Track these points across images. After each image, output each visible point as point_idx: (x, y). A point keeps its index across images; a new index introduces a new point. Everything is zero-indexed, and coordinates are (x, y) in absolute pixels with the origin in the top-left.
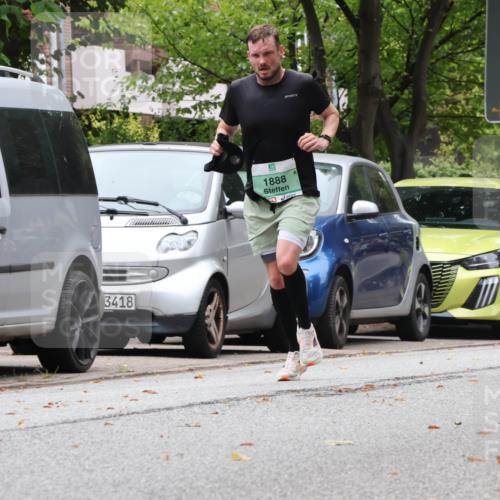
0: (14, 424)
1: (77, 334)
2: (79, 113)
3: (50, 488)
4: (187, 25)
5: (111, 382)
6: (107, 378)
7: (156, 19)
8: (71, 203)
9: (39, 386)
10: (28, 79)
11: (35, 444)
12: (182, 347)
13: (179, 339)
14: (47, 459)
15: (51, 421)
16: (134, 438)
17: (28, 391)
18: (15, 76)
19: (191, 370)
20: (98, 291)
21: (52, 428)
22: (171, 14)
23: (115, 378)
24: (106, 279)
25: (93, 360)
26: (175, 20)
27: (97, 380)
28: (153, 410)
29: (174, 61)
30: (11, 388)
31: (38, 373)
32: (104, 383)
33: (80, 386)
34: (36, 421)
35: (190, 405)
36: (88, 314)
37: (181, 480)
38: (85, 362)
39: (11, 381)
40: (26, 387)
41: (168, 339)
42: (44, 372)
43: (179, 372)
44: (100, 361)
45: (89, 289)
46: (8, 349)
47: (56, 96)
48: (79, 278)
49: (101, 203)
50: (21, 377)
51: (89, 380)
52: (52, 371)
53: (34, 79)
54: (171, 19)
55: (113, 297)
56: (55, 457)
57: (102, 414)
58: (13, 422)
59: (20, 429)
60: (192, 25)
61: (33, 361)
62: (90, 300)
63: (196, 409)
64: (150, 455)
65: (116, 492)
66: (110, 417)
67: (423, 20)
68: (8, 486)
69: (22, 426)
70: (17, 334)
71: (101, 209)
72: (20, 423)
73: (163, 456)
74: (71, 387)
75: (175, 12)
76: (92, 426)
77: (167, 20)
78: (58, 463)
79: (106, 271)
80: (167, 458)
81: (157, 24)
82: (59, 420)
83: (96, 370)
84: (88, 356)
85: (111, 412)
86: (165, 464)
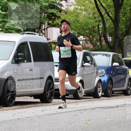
1: (49, 94)
2: (49, 43)
4: (74, 22)
6: (55, 104)
8: (47, 64)
9: (40, 106)
10: (38, 35)
11: (40, 120)
12: (73, 97)
13: (72, 95)
14: (43, 123)
15: (43, 114)
16: (63, 118)
17: (37, 107)
18: (35, 34)
19: (75, 102)
20: (54, 84)
21: (43, 116)
22: (71, 20)
23: (57, 104)
24: (55, 81)
25: (52, 100)
26: (72, 21)
27: (53, 105)
28: (67, 112)
29: (71, 31)
30: (34, 107)
31: (40, 103)
33: (50, 106)
34: (40, 114)
35: (75, 111)
36: (51, 90)
37: (74, 129)
38: (50, 101)
39: (34, 105)
40: (37, 106)
41: (70, 95)
42: (41, 103)
43: (72, 103)
44: (54, 100)
45: (52, 84)
46: (33, 97)
47: (44, 39)
48: (50, 81)
49: (54, 64)
50: (36, 104)
51: (51, 105)
52: (43, 103)
53: (40, 35)
54: (70, 21)
55: (57, 85)
56: (44, 123)
57: (55, 113)
58: (34, 115)
59: (36, 116)
60: (75, 22)
61: (38, 100)
62: (52, 86)
63: (77, 112)
64: (66, 122)
69: (37, 116)
70: (35, 94)
71: (54, 65)
72: (36, 115)
73: (69, 123)
74: (47, 106)
75: (71, 19)
78: (45, 124)
79: (55, 79)
80: (71, 123)
82: (45, 114)
83: (53, 102)
84: (51, 99)
85: (57, 112)
86: (70, 125)
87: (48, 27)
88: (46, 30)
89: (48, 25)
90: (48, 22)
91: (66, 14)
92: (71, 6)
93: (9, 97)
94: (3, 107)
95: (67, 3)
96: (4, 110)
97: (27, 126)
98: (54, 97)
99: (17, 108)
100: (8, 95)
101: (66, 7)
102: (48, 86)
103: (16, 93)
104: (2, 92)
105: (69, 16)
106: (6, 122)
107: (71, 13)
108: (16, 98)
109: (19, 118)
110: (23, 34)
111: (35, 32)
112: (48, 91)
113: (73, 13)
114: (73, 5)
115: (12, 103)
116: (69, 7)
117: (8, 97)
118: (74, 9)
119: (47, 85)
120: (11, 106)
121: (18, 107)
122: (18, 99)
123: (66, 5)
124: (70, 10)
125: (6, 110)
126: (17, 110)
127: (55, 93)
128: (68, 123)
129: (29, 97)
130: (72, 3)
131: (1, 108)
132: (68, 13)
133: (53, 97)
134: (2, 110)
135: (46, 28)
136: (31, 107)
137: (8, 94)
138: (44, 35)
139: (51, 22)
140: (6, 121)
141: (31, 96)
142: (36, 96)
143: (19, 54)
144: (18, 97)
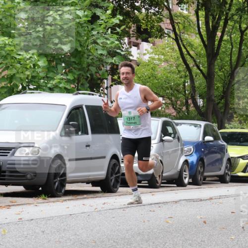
0: (93, 210)
1: (113, 180)
3: (106, 231)
4: (150, 78)
5: (124, 196)
7: (139, 76)
8: (111, 137)
9: (100, 197)
10: (98, 96)
11: (100, 217)
12: (147, 185)
13: (146, 182)
14: (104, 221)
17: (97, 199)
18: (93, 95)
19: (151, 192)
20: (120, 166)
21: (106, 211)
24: (122, 162)
25: (118, 189)
26: (146, 76)
27: (120, 195)
30: (91, 198)
31: (100, 193)
32: (122, 196)
34: (100, 209)
35: (151, 204)
36: (116, 174)
37: (149, 229)
38: (115, 189)
39: (91, 196)
40: (96, 197)
41: (143, 182)
42: (102, 192)
43: (146, 193)
44: (121, 189)
45: (117, 166)
46: (90, 185)
48: (114, 161)
50: (95, 194)
51: (116, 196)
52: (105, 192)
53: (100, 96)
54: (144, 76)
56: (107, 221)
57: (122, 207)
61: (98, 189)
62: (117, 169)
63: (153, 205)
64: (138, 221)
65: (127, 233)
66: (124, 208)
67: (228, 76)
68: (92, 230)
69: (96, 210)
70: (93, 180)
73: (143, 221)
74: (111, 197)
76: (119, 211)
77: (143, 76)
78: (108, 223)
80: (144, 222)
81: (140, 78)
82: (108, 208)
83: (119, 192)
84: (116, 187)
85: (125, 206)
86: (143, 223)
87: (112, 85)
88: (109, 89)
89: (112, 82)
90: (112, 78)
91: (138, 66)
92: (145, 54)
93: (57, 184)
94: (48, 197)
95: (139, 50)
96: (50, 202)
97: (82, 225)
98: (121, 184)
99: (69, 200)
100: (55, 181)
101: (138, 56)
102: (112, 169)
103: (66, 179)
104: (46, 177)
105: (141, 69)
106: (52, 219)
107: (145, 64)
108: (67, 185)
109: (72, 214)
110: (76, 94)
111: (94, 91)
112: (112, 175)
113: (148, 65)
114: (148, 53)
115: (61, 191)
116: (142, 56)
117: (55, 183)
118: (149, 59)
119: (111, 167)
120: (60, 197)
121: (70, 197)
122: (69, 187)
123: (138, 54)
124: (144, 60)
125: (54, 202)
126: (68, 202)
127: (121, 178)
128: (141, 222)
129: (85, 184)
130: (146, 50)
131: (45, 199)
132: (141, 65)
133: (119, 185)
134: (47, 202)
135: (109, 86)
136: (88, 198)
137: (55, 179)
138: (106, 96)
139: (116, 77)
140: (53, 217)
141: (88, 183)
142: (95, 183)
143: (71, 123)
144: (70, 184)
